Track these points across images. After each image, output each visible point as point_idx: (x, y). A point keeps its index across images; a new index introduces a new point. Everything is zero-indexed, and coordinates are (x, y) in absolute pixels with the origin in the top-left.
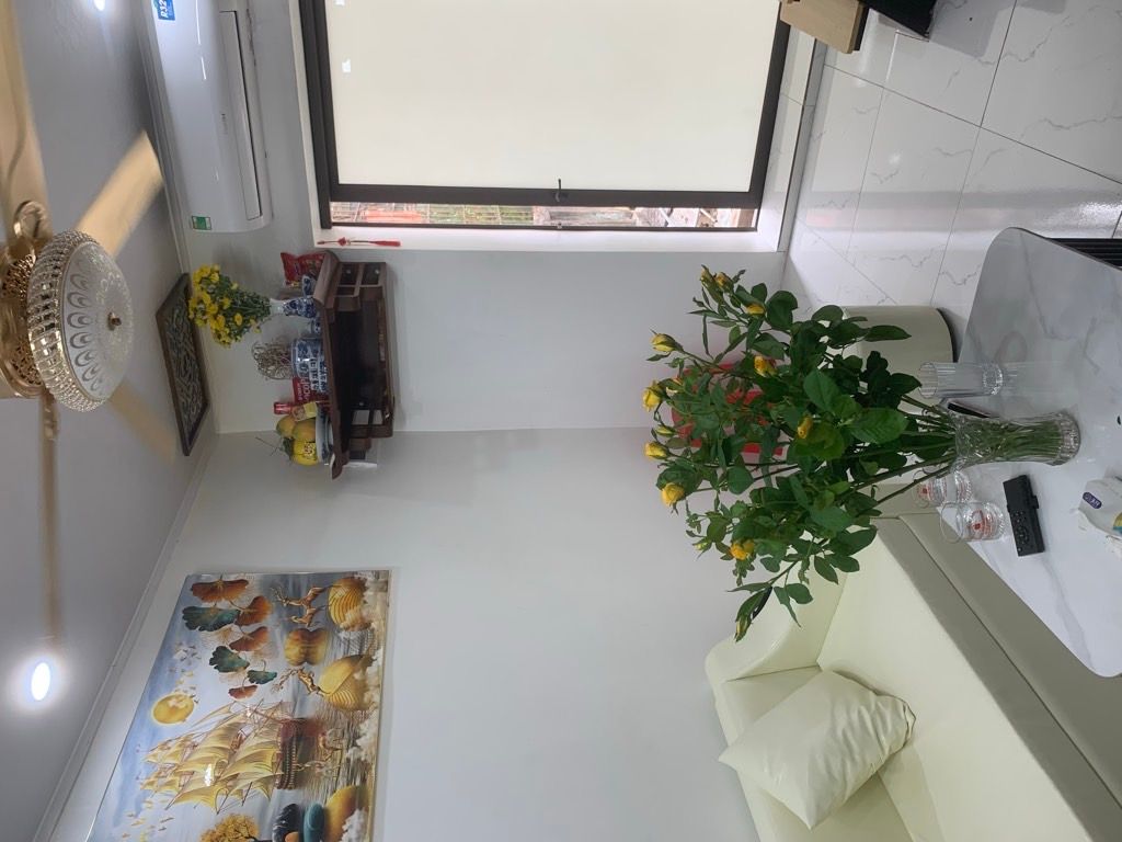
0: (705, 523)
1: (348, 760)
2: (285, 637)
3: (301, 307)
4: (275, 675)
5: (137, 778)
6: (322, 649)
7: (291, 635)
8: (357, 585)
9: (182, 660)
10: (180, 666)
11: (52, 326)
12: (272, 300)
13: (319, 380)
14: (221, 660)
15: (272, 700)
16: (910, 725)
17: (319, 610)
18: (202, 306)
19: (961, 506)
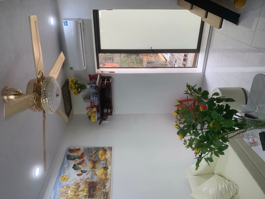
0: (188, 142)
1: (103, 192)
2: (89, 162)
3: (93, 87)
4: (87, 171)
5: (57, 194)
6: (97, 165)
7: (90, 162)
8: (105, 150)
9: (66, 167)
10: (66, 168)
11: (46, 97)
12: (87, 85)
13: (97, 103)
14: (75, 167)
15: (86, 177)
16: (237, 189)
17: (96, 156)
18: (71, 87)
19: (249, 138)
